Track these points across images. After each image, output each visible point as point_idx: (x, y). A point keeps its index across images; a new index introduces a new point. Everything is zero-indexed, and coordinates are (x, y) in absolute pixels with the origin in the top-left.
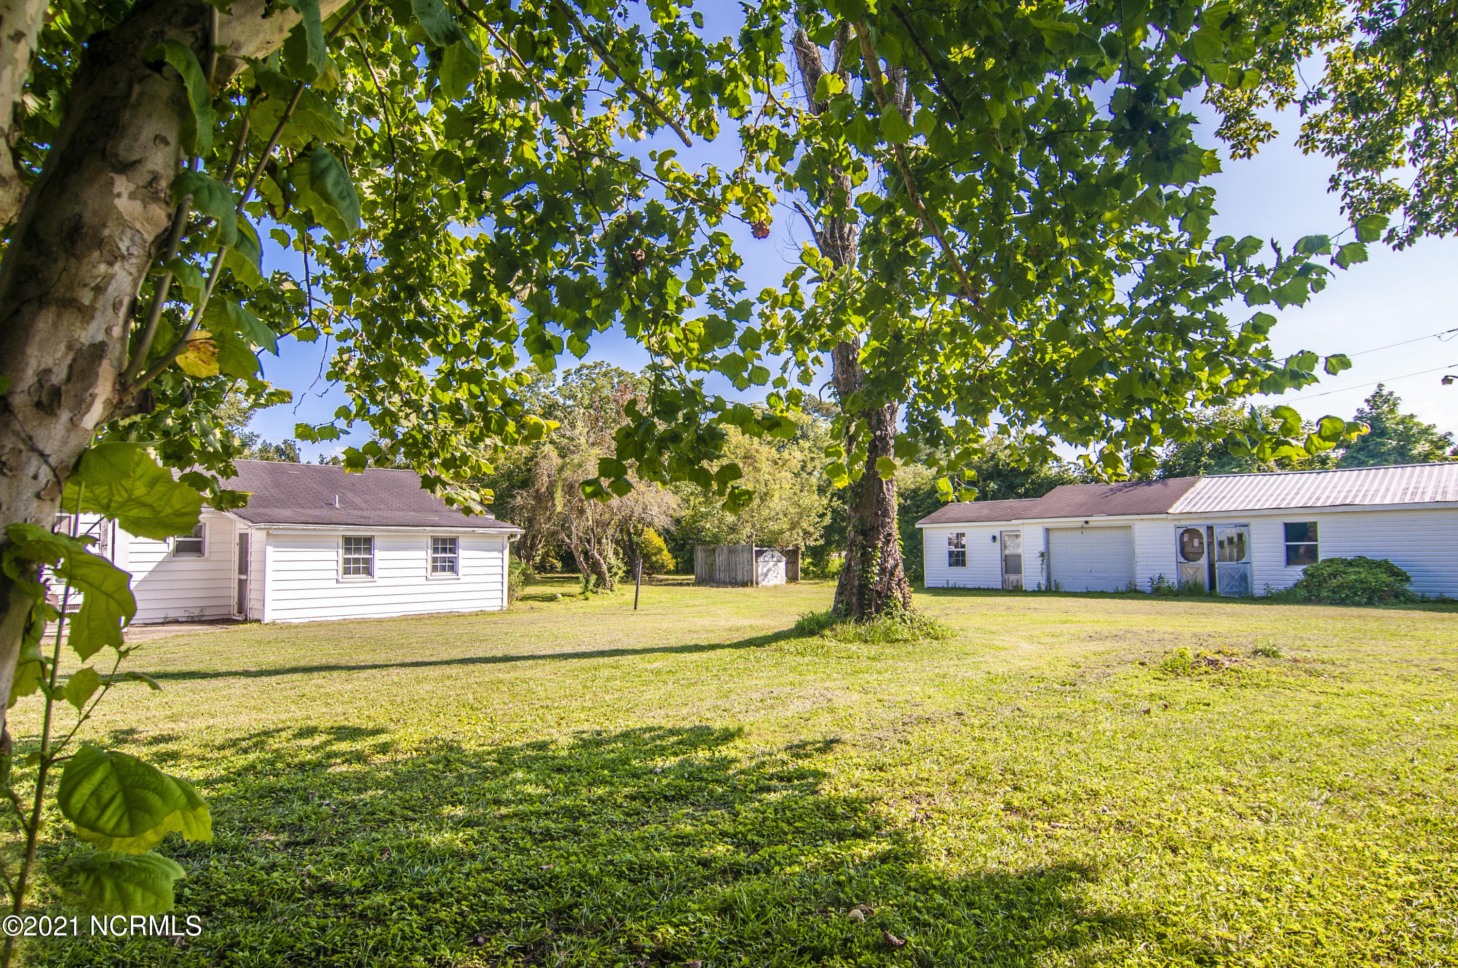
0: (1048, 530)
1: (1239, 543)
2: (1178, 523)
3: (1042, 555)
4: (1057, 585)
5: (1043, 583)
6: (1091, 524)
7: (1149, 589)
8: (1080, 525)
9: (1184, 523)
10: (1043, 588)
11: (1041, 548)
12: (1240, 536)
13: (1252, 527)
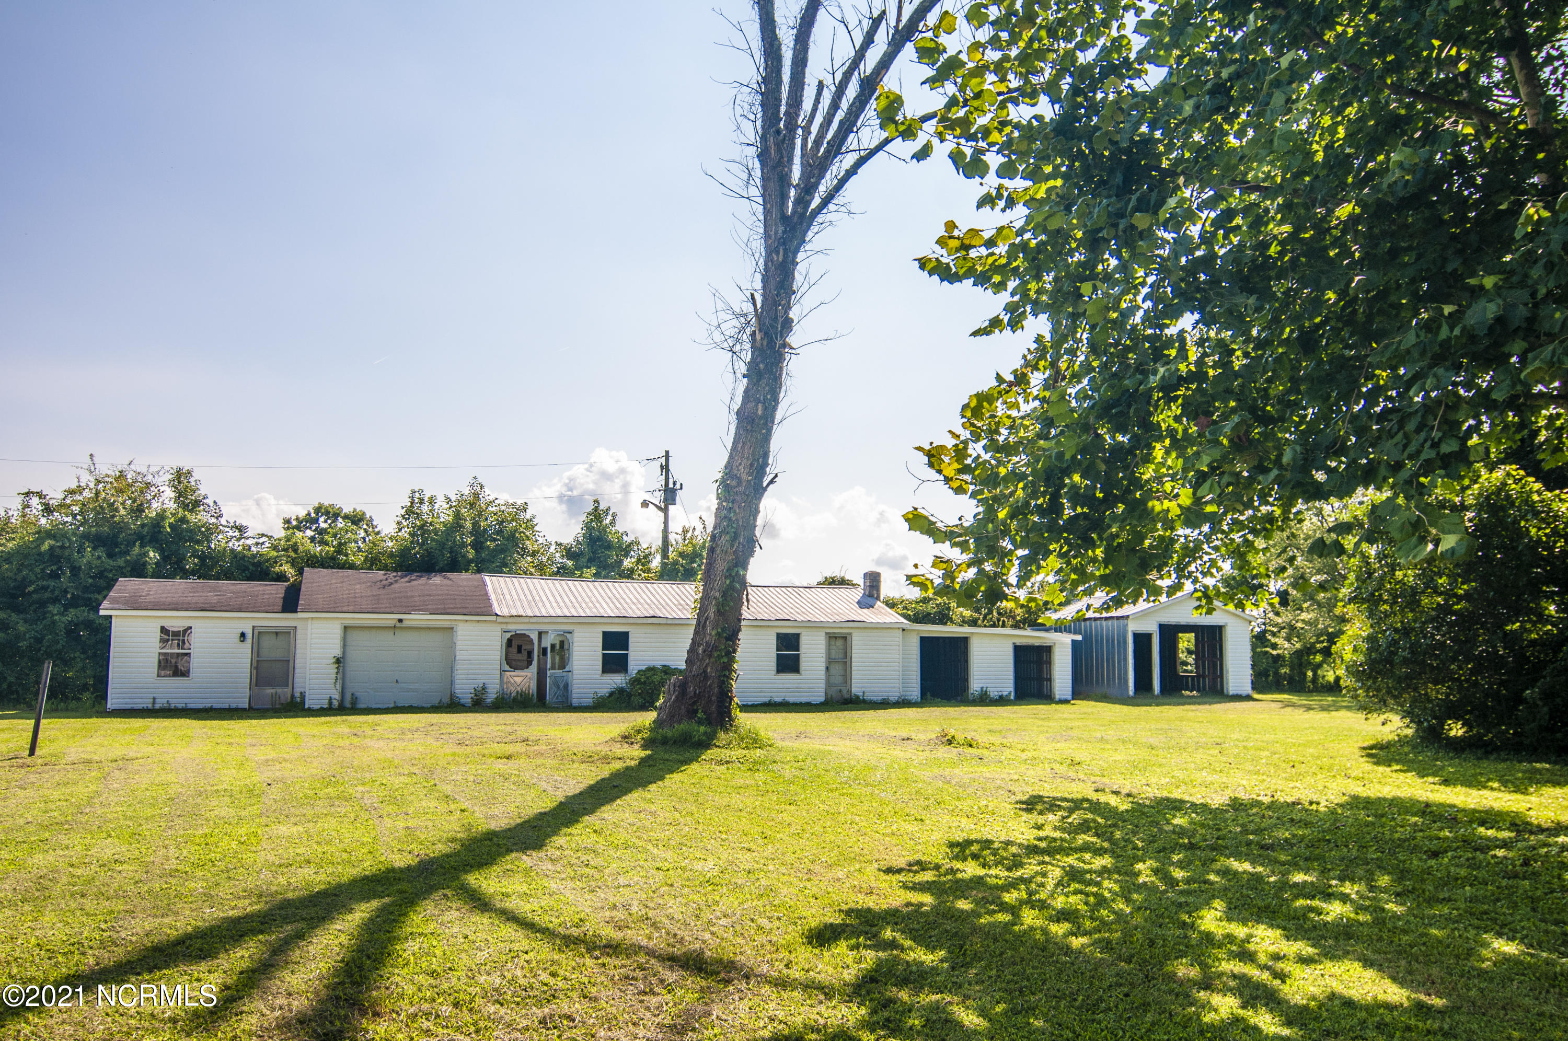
0: (346, 628)
1: (562, 649)
2: (504, 627)
3: (338, 661)
4: (355, 700)
5: (336, 696)
6: (405, 623)
7: (468, 701)
8: (392, 623)
9: (510, 627)
10: (336, 704)
11: (338, 652)
12: (562, 643)
13: (575, 634)
